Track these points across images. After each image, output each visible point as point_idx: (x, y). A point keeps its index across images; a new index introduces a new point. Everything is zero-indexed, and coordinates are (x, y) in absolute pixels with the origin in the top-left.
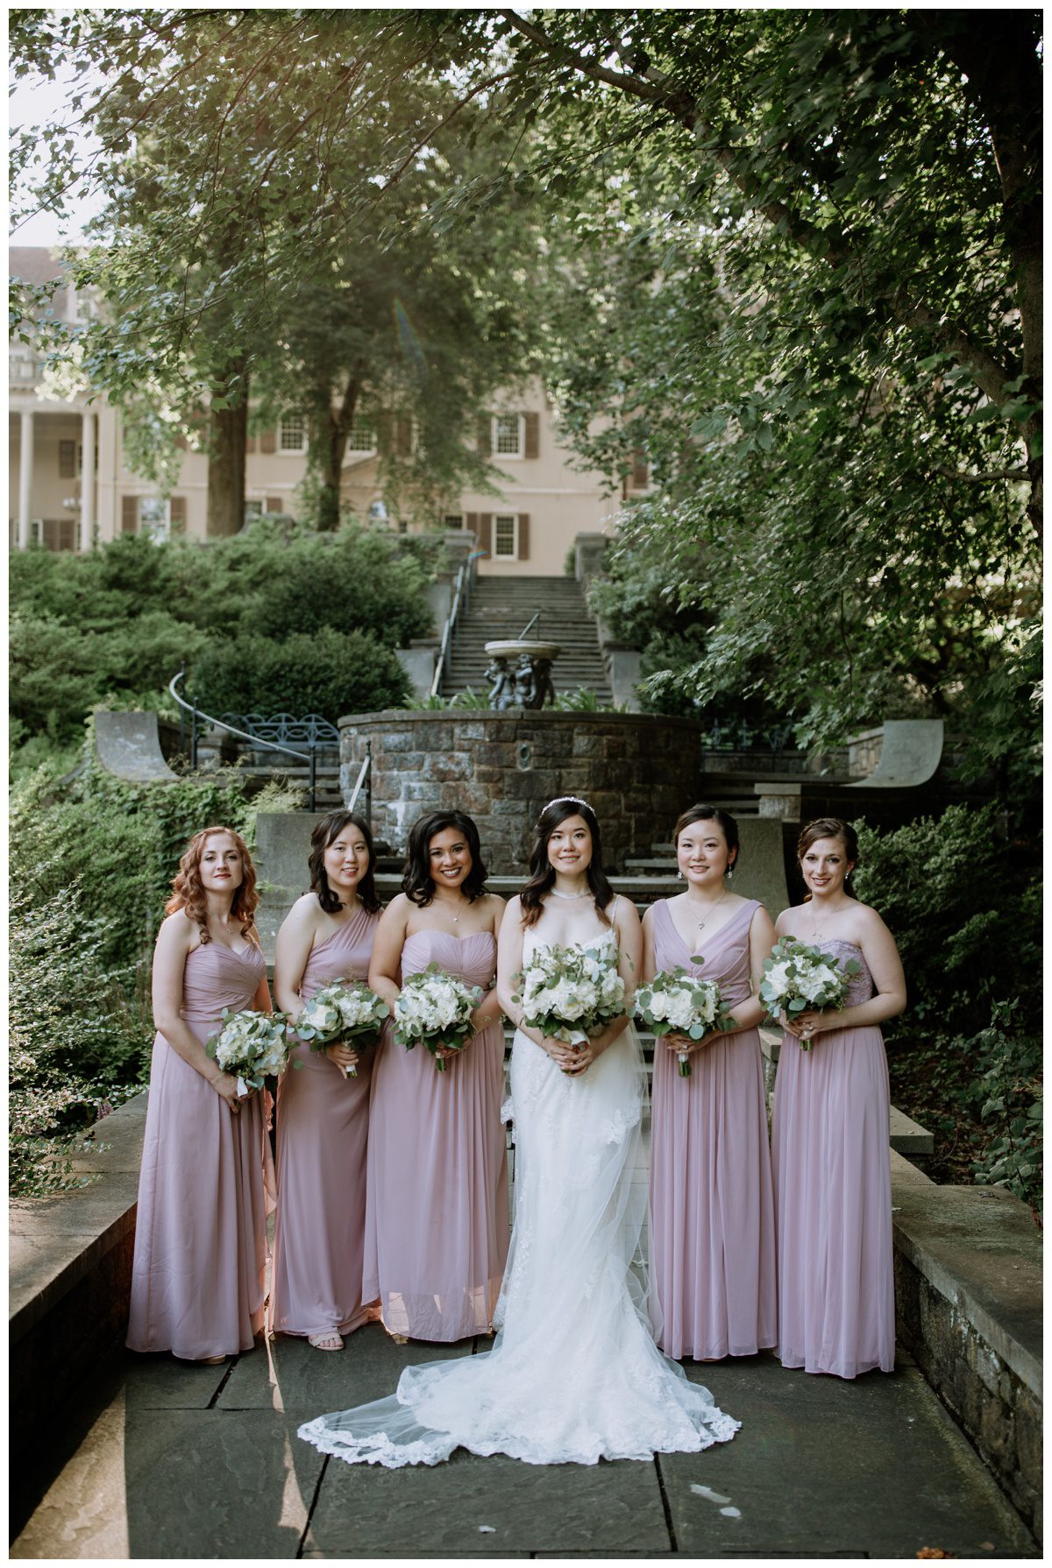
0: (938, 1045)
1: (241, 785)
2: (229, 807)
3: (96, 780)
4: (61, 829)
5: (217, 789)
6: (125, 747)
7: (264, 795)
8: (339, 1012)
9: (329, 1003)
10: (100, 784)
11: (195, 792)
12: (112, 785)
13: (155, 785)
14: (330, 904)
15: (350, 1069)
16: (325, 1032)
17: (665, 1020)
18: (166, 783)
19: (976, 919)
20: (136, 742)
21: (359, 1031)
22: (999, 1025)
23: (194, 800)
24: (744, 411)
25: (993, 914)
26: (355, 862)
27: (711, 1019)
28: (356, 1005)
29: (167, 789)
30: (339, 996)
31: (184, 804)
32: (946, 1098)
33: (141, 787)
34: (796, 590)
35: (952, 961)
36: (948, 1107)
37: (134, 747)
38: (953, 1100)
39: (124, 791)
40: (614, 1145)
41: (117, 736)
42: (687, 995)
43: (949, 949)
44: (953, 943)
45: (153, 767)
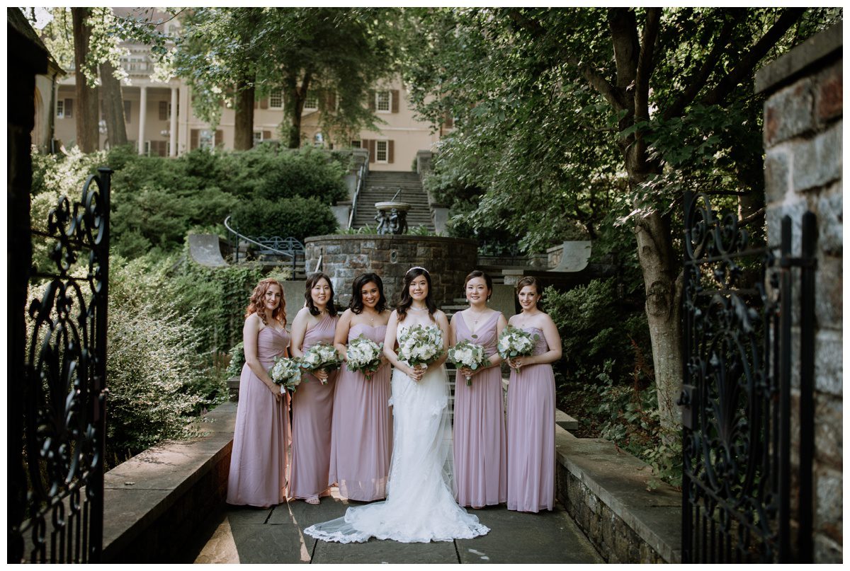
0: (585, 389)
1: (261, 268)
2: (255, 279)
3: (190, 266)
5: (249, 271)
6: (203, 251)
7: (273, 273)
8: (320, 356)
9: (316, 352)
10: (192, 268)
11: (239, 272)
12: (198, 268)
13: (219, 268)
14: (314, 312)
15: (324, 380)
16: (314, 365)
18: (224, 267)
19: (603, 331)
20: (208, 248)
21: (328, 364)
22: (606, 371)
23: (238, 275)
24: (493, 105)
25: (611, 329)
26: (324, 294)
27: (480, 361)
28: (327, 353)
29: (225, 270)
30: (320, 349)
31: (233, 277)
32: (587, 411)
33: (212, 269)
34: (519, 179)
35: (592, 351)
36: (589, 416)
37: (208, 251)
38: (590, 413)
39: (204, 271)
40: (435, 416)
41: (199, 246)
42: (470, 351)
43: (591, 346)
44: (593, 343)
45: (217, 260)
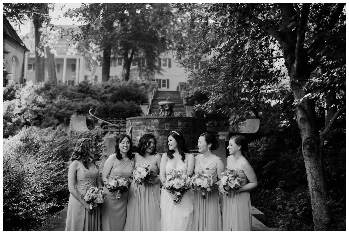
0: (262, 192)
1: (103, 132)
2: (100, 137)
3: (72, 132)
4: (61, 141)
5: (98, 133)
6: (78, 124)
7: (108, 134)
8: (118, 182)
9: (116, 180)
10: (73, 132)
11: (93, 134)
12: (75, 133)
13: (84, 132)
15: (118, 198)
16: (114, 187)
17: (200, 186)
18: (87, 132)
19: (270, 162)
20: (81, 123)
21: (122, 188)
22: (280, 187)
23: (93, 136)
25: (274, 161)
26: (127, 146)
28: (123, 181)
29: (87, 133)
30: (118, 178)
31: (91, 136)
32: (265, 204)
33: (81, 133)
35: (264, 172)
36: (265, 206)
37: (80, 124)
38: (266, 205)
39: (78, 134)
41: (77, 122)
42: (206, 179)
43: (264, 169)
44: (265, 168)
45: (85, 129)
